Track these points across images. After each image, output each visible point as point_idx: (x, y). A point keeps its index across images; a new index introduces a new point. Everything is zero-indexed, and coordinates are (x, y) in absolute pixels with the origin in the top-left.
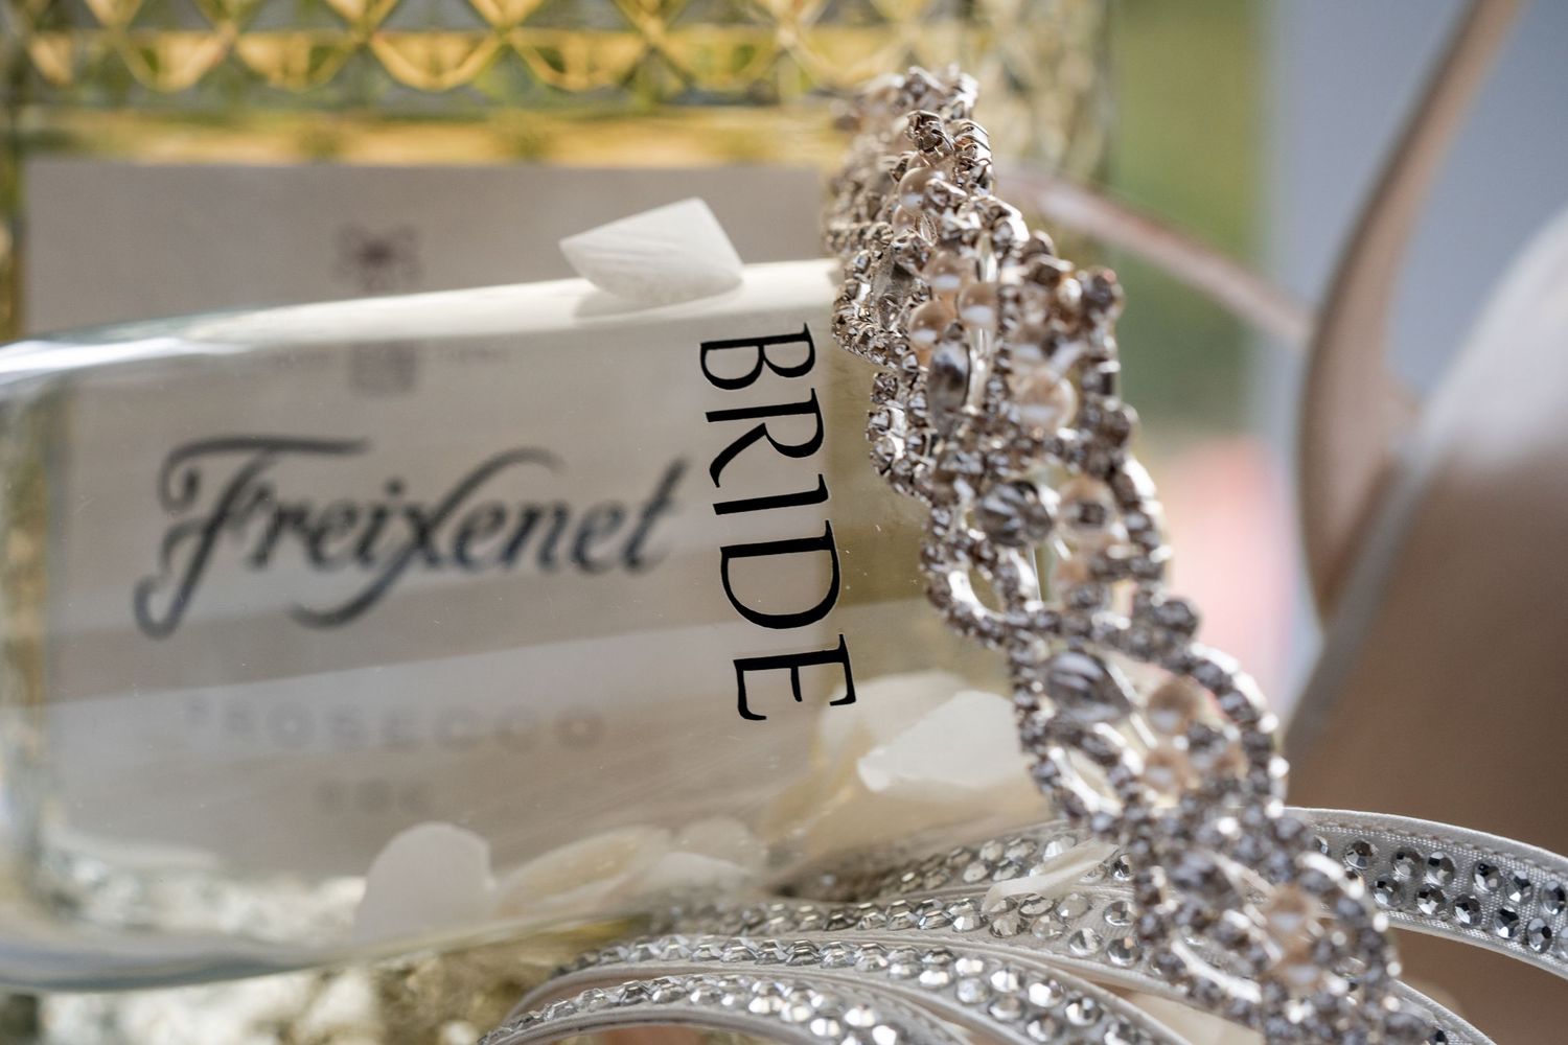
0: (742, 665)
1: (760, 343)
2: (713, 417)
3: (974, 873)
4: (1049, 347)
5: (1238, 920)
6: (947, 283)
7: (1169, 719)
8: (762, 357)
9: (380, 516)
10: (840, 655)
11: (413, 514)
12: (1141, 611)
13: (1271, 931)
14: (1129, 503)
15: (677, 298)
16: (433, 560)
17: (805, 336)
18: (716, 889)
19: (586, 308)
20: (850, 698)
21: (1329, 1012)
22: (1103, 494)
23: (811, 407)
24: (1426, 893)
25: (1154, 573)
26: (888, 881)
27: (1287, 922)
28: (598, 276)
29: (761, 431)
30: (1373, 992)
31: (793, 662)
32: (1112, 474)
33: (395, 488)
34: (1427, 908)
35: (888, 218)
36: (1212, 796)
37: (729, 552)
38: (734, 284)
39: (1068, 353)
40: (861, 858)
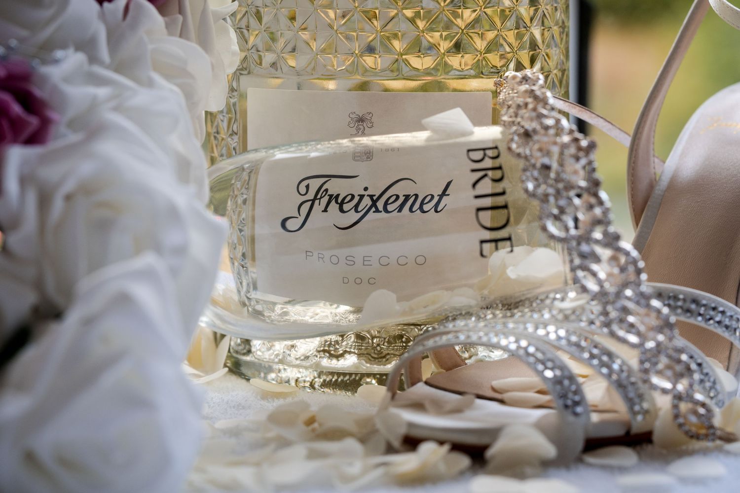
0: (482, 242)
1: (484, 149)
2: (473, 171)
3: (548, 302)
4: (577, 159)
5: (631, 319)
6: (545, 139)
7: (614, 263)
8: (485, 155)
9: (362, 197)
10: (509, 239)
11: (371, 197)
12: (605, 234)
13: (642, 323)
14: (601, 203)
15: (457, 137)
16: (377, 211)
17: (496, 148)
18: (471, 307)
19: (428, 139)
20: (512, 251)
21: (659, 344)
22: (593, 200)
23: (500, 168)
24: (700, 315)
25: (608, 223)
26: (520, 304)
27: (647, 320)
28: (434, 130)
29: (486, 175)
30: (671, 339)
31: (496, 241)
32: (596, 195)
33: (366, 189)
34: (700, 318)
35: (522, 117)
36: (625, 285)
37: (479, 210)
38: (471, 133)
39: (583, 161)
40: (511, 297)
